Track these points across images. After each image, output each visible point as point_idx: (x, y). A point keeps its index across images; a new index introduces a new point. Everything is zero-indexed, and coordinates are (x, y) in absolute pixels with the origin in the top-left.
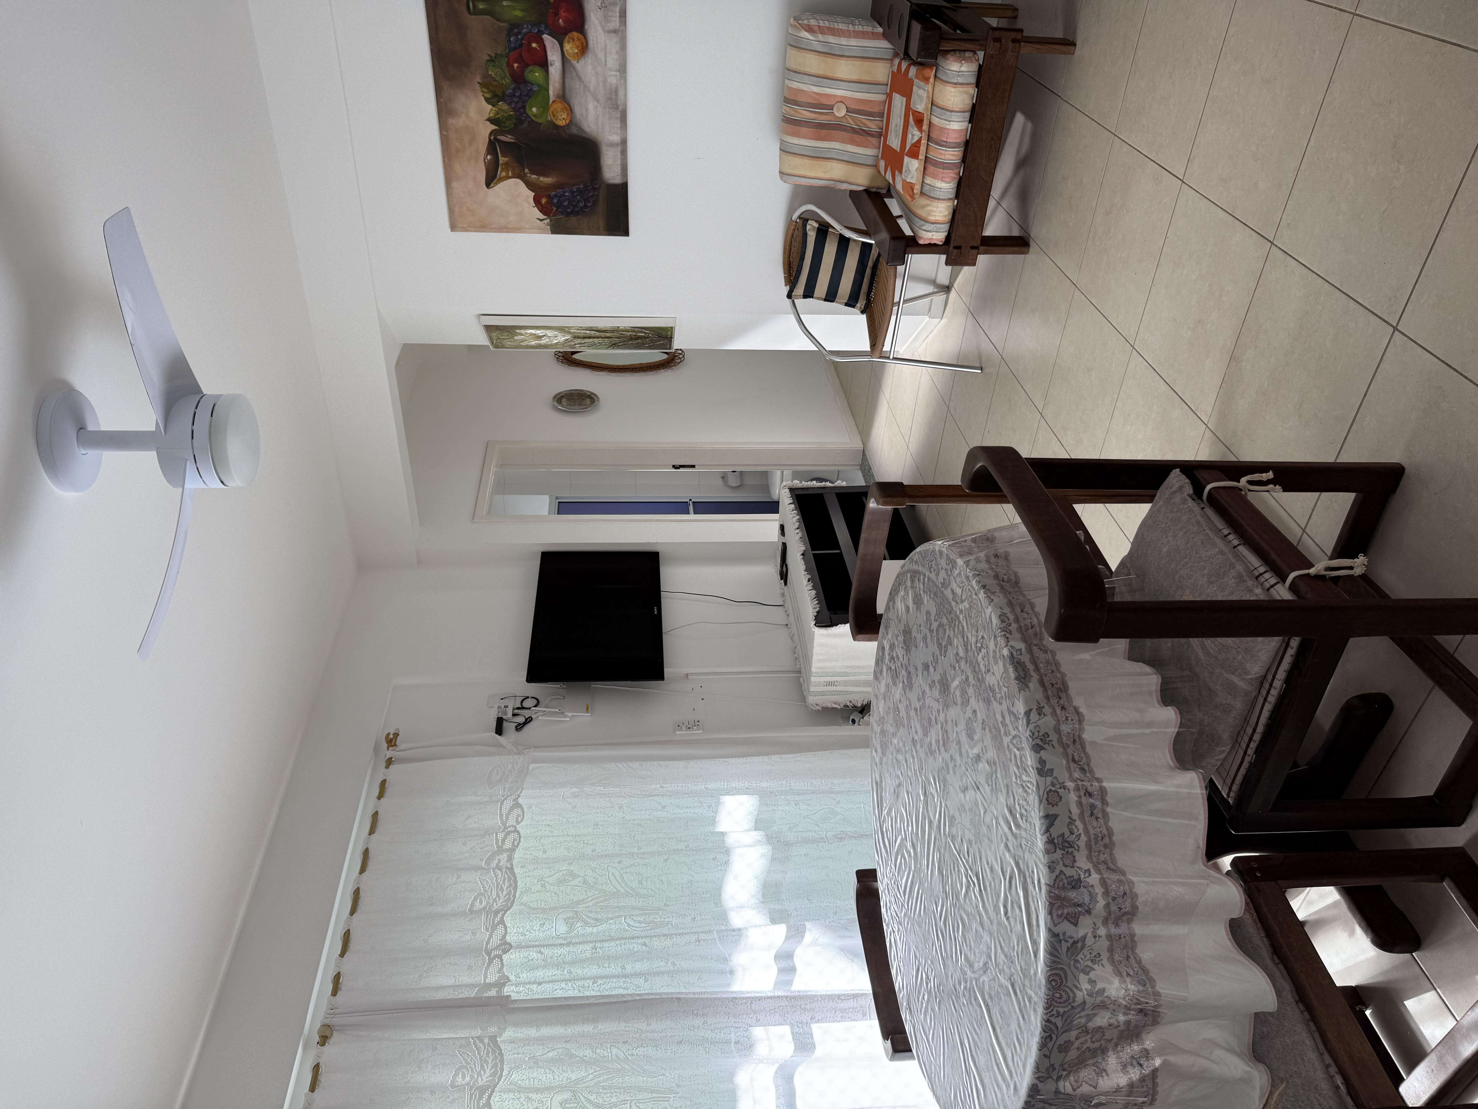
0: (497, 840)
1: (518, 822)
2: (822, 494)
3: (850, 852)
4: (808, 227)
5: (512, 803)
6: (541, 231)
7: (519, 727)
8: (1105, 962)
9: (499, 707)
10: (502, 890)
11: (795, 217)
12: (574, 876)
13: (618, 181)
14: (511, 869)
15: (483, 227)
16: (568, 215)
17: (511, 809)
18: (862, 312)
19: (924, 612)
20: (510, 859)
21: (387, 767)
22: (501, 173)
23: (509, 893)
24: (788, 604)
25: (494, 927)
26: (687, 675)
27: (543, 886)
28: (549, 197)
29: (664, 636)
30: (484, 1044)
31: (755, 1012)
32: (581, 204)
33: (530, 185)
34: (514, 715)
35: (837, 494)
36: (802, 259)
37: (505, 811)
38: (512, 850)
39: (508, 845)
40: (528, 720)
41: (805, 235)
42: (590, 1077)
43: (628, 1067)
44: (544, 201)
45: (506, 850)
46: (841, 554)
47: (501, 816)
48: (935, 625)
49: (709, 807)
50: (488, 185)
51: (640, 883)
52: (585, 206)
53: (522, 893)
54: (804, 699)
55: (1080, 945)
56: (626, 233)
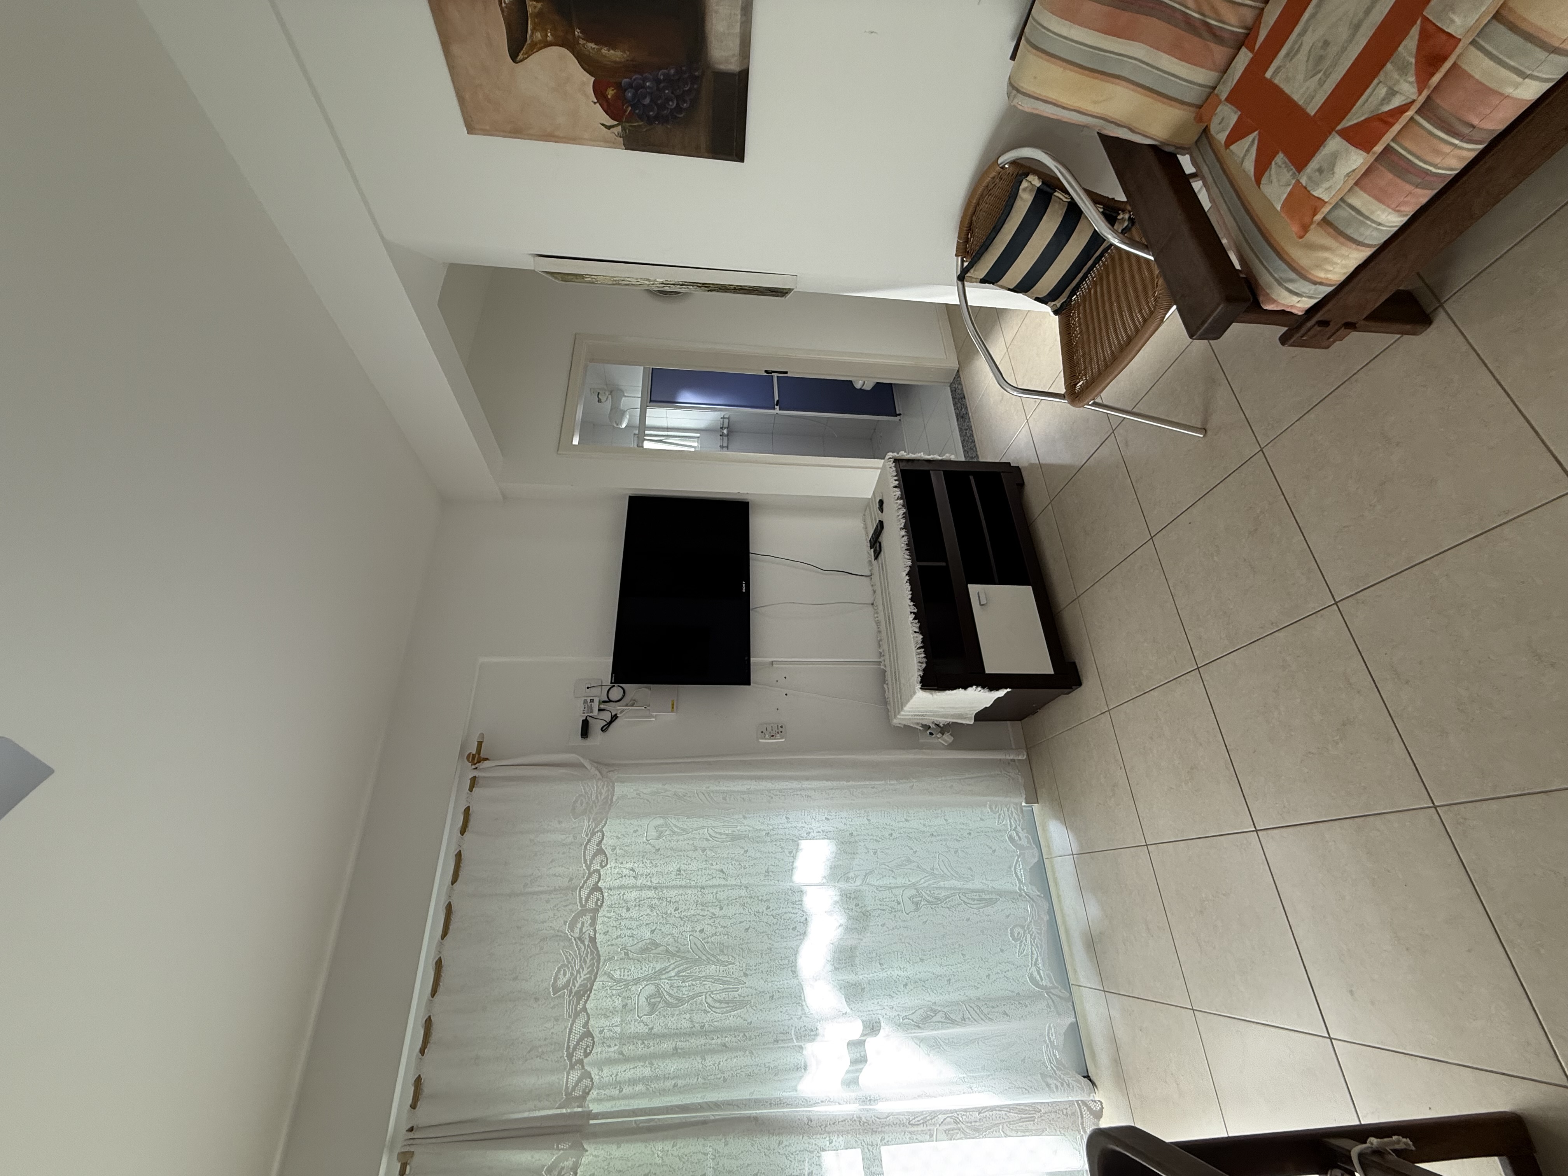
0: (581, 899)
1: (602, 867)
2: (927, 473)
4: (1024, 184)
5: (596, 848)
6: (611, 144)
7: (604, 729)
9: (585, 702)
10: (585, 962)
11: (1004, 159)
12: (657, 945)
13: (733, 66)
14: (593, 940)
15: (516, 131)
16: (650, 121)
17: (595, 855)
18: (1056, 312)
20: (593, 923)
21: (471, 790)
22: (534, 35)
23: (592, 965)
24: (876, 578)
25: (577, 1014)
26: (772, 663)
27: (626, 954)
28: (618, 86)
29: (751, 612)
32: (672, 105)
33: (587, 63)
34: (600, 710)
35: (945, 472)
36: (997, 229)
37: (588, 858)
38: (596, 910)
39: (591, 905)
40: (614, 718)
44: (611, 93)
45: (591, 910)
47: (585, 861)
50: (514, 57)
51: (722, 951)
52: (679, 109)
53: (605, 960)
54: (888, 718)
56: (741, 159)
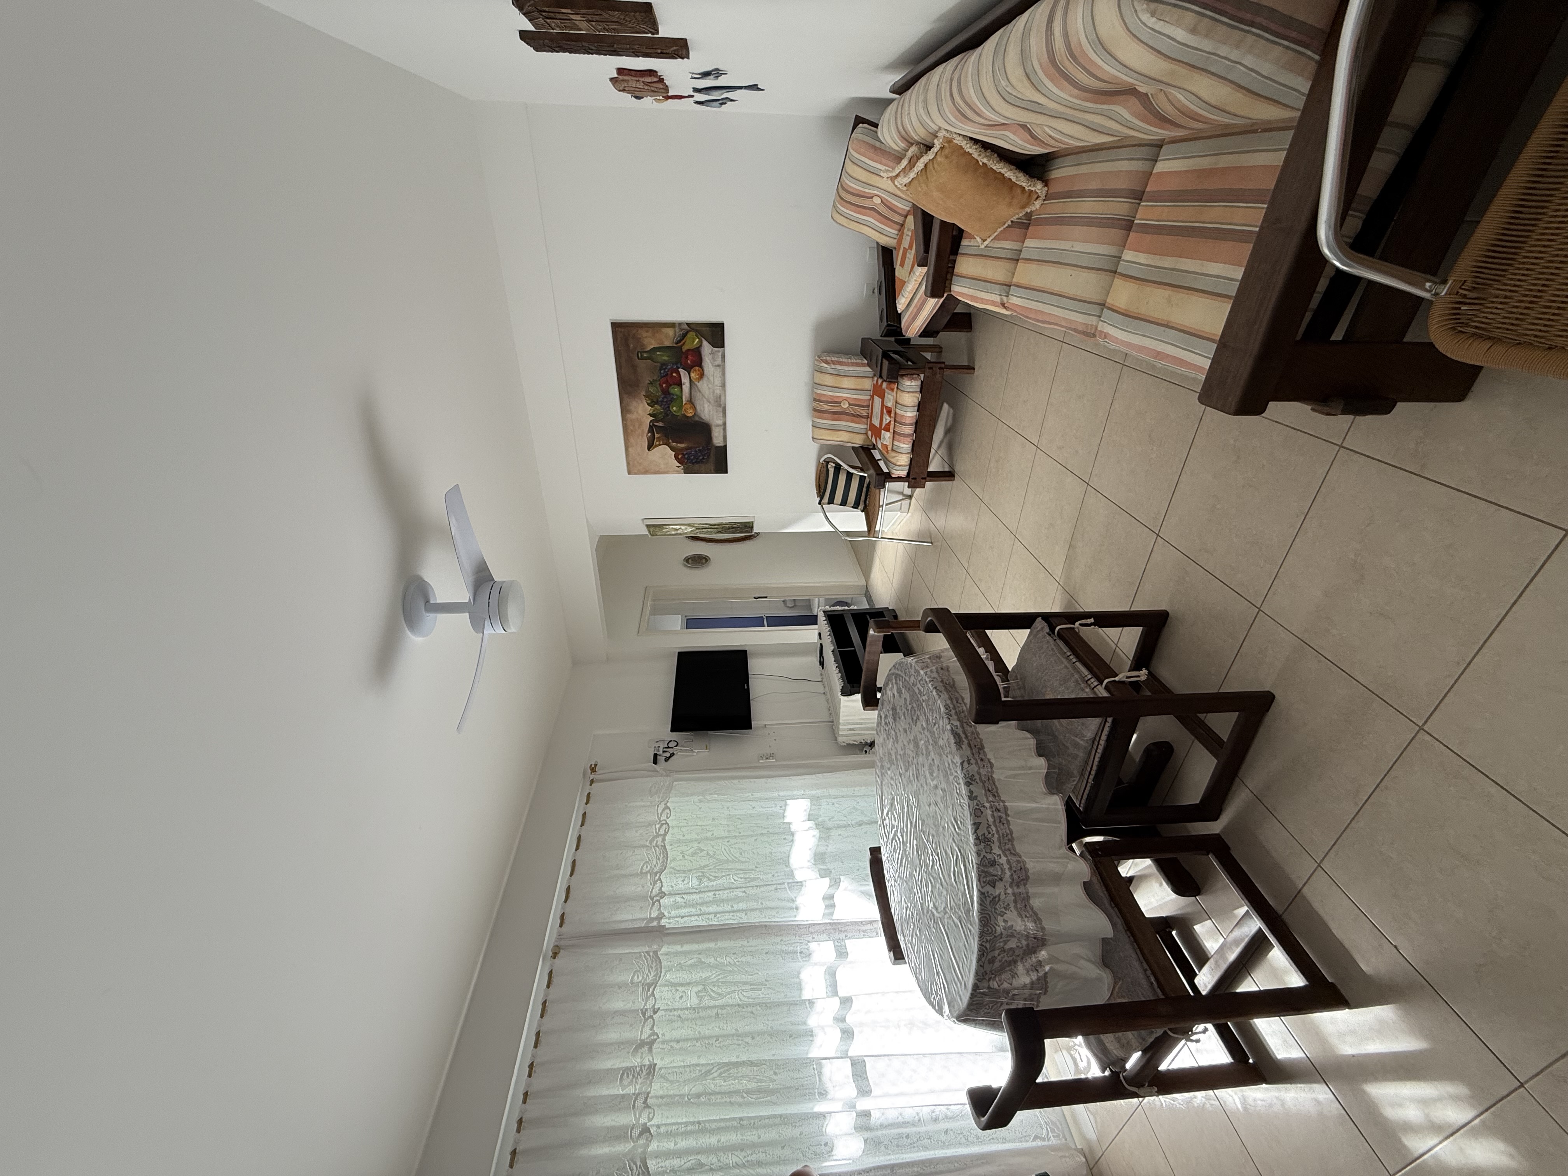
0: (656, 829)
1: (668, 818)
2: (842, 615)
3: (866, 833)
4: (829, 466)
5: (664, 806)
6: (679, 473)
7: (667, 759)
8: (1012, 909)
9: (655, 747)
10: (659, 859)
11: (821, 461)
12: (702, 850)
13: (722, 444)
14: (664, 847)
15: (646, 472)
16: (693, 463)
17: (664, 810)
18: (862, 511)
19: (903, 699)
20: (664, 840)
21: (591, 785)
22: (656, 443)
23: (663, 862)
24: (825, 680)
25: (655, 883)
26: (765, 725)
27: (683, 856)
28: (683, 454)
29: (751, 702)
30: (650, 956)
31: (812, 933)
32: (701, 458)
33: (672, 449)
34: (664, 752)
35: (852, 614)
36: (826, 483)
37: (660, 811)
38: (665, 835)
39: (662, 832)
40: (672, 755)
41: (828, 470)
42: (714, 976)
43: (736, 969)
44: (680, 457)
45: (661, 835)
46: (855, 650)
47: (658, 814)
48: (909, 707)
49: (781, 807)
50: (649, 450)
51: (741, 854)
52: (703, 459)
53: (671, 861)
54: (836, 739)
55: (997, 899)
56: (726, 472)
